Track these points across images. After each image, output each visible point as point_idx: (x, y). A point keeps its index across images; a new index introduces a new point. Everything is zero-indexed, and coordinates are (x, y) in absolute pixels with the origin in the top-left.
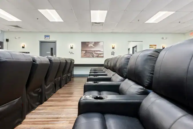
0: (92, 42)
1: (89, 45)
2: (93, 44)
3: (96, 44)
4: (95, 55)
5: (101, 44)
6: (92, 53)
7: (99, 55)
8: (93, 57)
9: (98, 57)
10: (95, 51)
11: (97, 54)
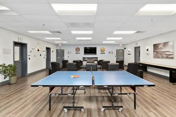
0: (161, 43)
1: (159, 47)
2: (163, 45)
3: (165, 44)
4: (164, 56)
5: (170, 44)
6: (162, 54)
7: (169, 56)
8: (163, 58)
9: (167, 58)
10: (164, 52)
11: (166, 55)
